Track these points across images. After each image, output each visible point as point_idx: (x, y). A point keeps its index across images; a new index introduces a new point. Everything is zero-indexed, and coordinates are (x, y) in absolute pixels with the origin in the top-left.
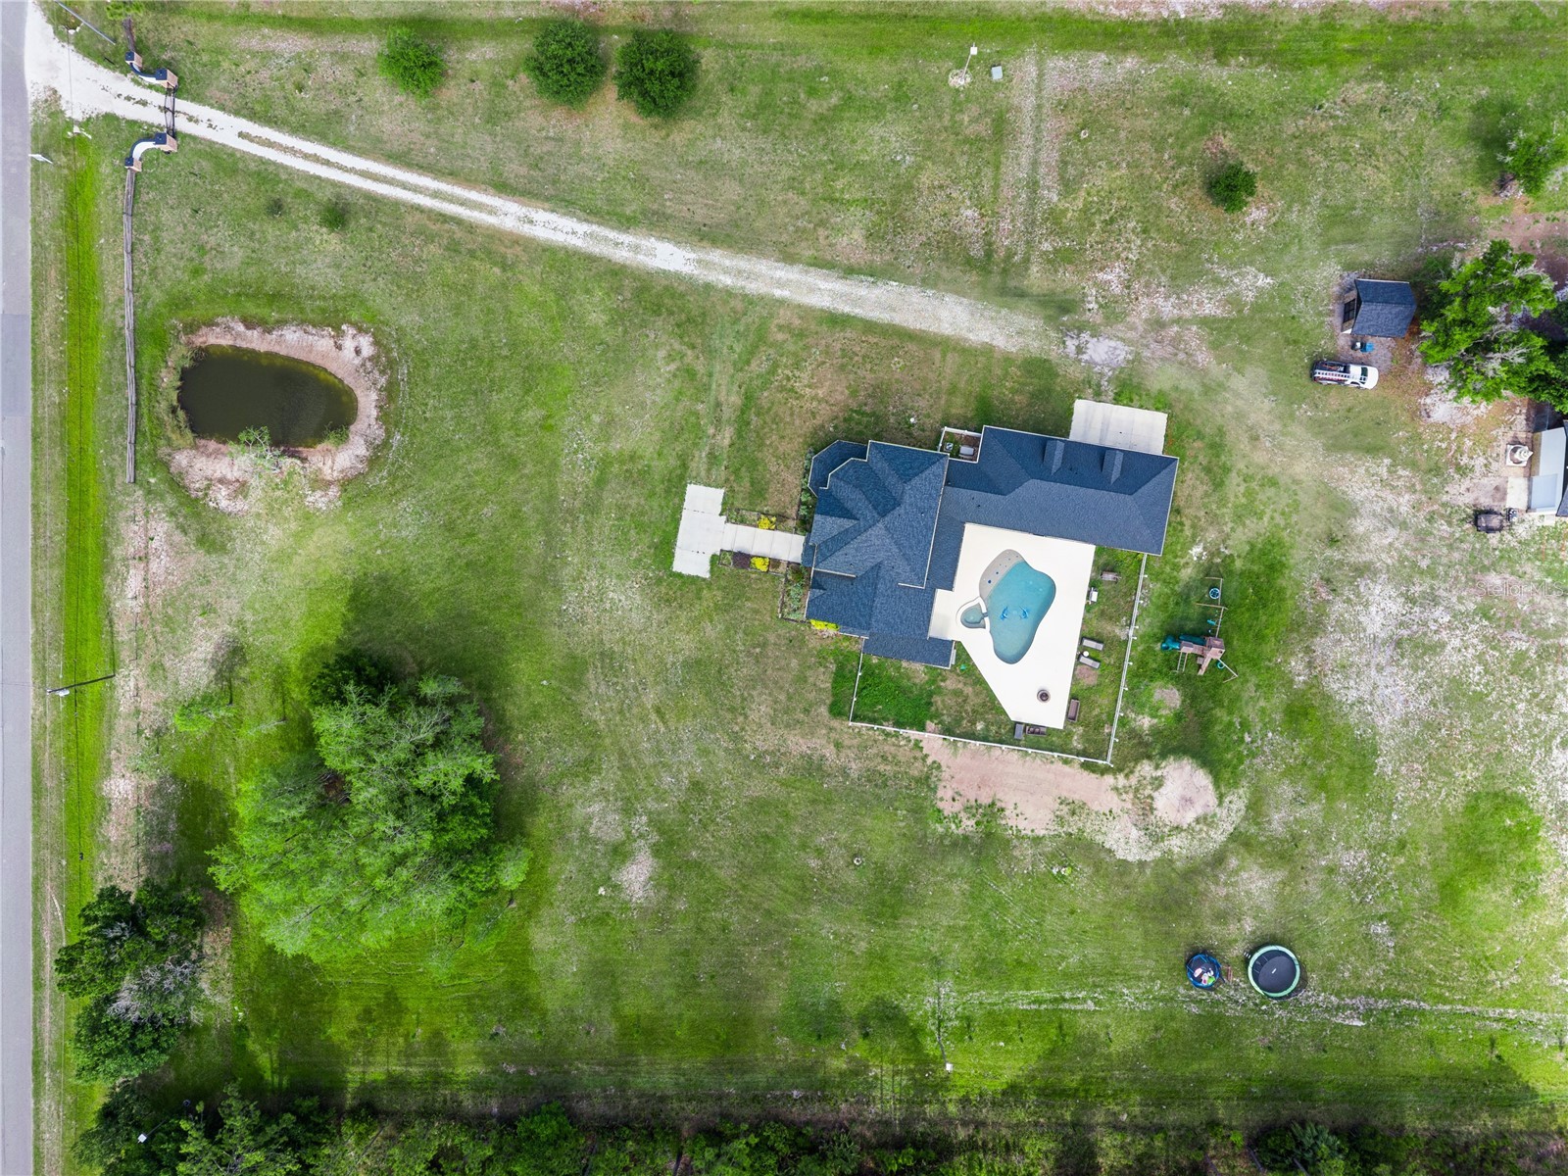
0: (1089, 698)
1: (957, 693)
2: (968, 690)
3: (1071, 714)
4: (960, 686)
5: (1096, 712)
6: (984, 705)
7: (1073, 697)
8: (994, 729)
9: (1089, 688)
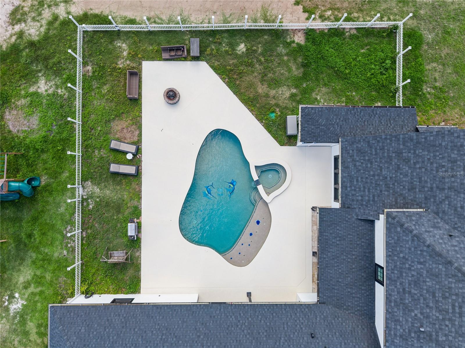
0: (118, 104)
1: (275, 83)
2: (262, 89)
3: (135, 80)
4: (272, 92)
5: (105, 89)
6: (241, 74)
7: (136, 101)
8: (225, 48)
9: (119, 116)
